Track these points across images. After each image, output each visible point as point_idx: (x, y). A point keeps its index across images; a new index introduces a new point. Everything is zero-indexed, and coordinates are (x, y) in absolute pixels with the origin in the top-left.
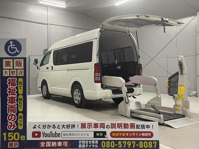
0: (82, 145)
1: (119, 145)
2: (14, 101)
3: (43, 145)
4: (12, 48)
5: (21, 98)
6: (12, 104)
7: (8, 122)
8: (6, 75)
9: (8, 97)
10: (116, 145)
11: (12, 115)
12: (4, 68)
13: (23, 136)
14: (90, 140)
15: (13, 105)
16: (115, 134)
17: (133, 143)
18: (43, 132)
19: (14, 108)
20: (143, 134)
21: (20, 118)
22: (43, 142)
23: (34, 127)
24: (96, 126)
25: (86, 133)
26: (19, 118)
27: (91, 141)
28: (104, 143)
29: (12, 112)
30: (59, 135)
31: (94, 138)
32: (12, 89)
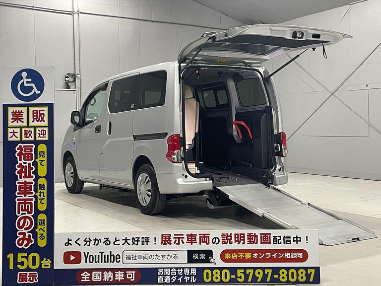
0: (164, 278)
1: (239, 277)
2: (28, 190)
3: (86, 278)
4: (26, 85)
5: (44, 185)
6: (25, 196)
7: (18, 232)
8: (14, 139)
9: (18, 183)
10: (233, 276)
11: (25, 218)
12: (10, 124)
13: (46, 260)
14: (180, 268)
15: (27, 197)
16: (231, 255)
17: (266, 273)
18: (84, 253)
19: (28, 203)
20: (287, 255)
21: (42, 223)
22: (85, 272)
23: (68, 244)
24: (192, 240)
25: (172, 253)
26: (38, 224)
27: (182, 270)
28: (207, 273)
29: (26, 212)
30: (118, 257)
31: (188, 263)
32: (26, 166)
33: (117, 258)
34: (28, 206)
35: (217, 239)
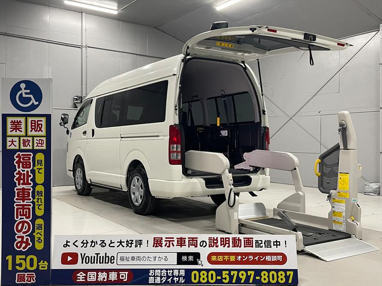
0: (155, 279)
1: (224, 279)
2: (26, 197)
3: (81, 278)
4: (24, 96)
5: (41, 192)
6: (23, 202)
7: (17, 236)
8: (12, 147)
9: (17, 189)
10: (219, 278)
11: (23, 222)
12: (9, 133)
13: (43, 262)
14: (170, 269)
15: (25, 203)
16: (217, 257)
17: (249, 274)
18: (81, 254)
19: (26, 208)
21: (39, 228)
22: (81, 273)
23: (66, 245)
24: (181, 243)
25: (163, 255)
26: (36, 228)
27: (171, 271)
28: (195, 274)
29: (24, 217)
30: (112, 258)
31: (177, 264)
32: (24, 174)
33: (111, 260)
34: (26, 211)
35: (204, 243)
